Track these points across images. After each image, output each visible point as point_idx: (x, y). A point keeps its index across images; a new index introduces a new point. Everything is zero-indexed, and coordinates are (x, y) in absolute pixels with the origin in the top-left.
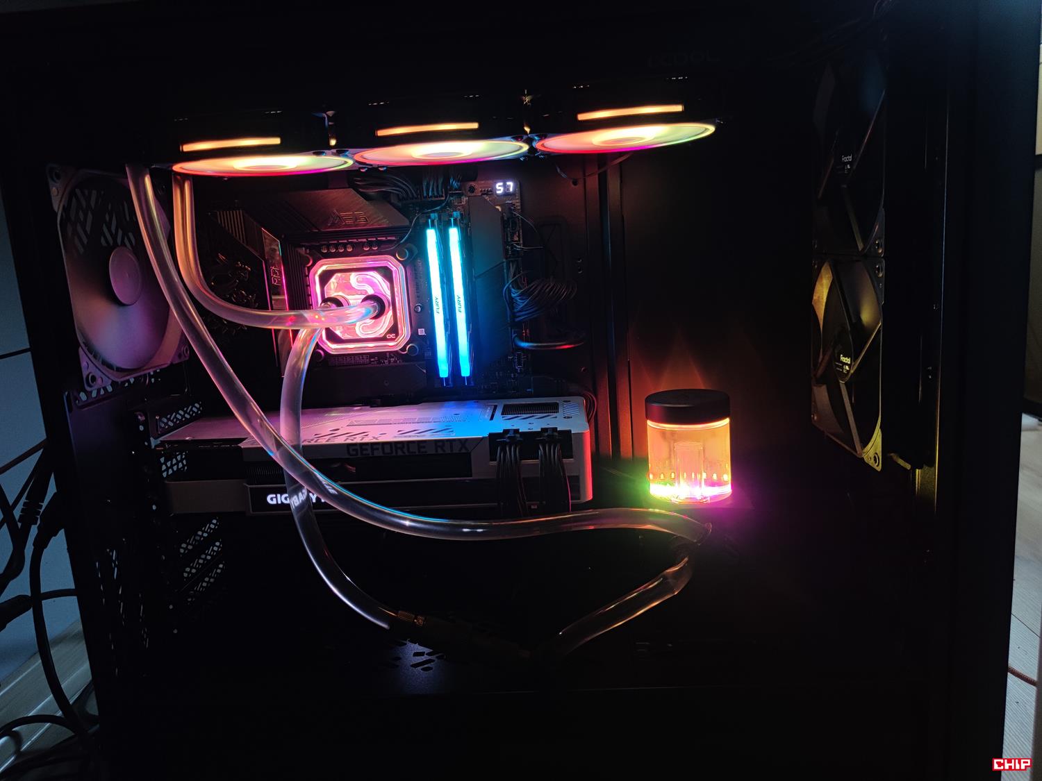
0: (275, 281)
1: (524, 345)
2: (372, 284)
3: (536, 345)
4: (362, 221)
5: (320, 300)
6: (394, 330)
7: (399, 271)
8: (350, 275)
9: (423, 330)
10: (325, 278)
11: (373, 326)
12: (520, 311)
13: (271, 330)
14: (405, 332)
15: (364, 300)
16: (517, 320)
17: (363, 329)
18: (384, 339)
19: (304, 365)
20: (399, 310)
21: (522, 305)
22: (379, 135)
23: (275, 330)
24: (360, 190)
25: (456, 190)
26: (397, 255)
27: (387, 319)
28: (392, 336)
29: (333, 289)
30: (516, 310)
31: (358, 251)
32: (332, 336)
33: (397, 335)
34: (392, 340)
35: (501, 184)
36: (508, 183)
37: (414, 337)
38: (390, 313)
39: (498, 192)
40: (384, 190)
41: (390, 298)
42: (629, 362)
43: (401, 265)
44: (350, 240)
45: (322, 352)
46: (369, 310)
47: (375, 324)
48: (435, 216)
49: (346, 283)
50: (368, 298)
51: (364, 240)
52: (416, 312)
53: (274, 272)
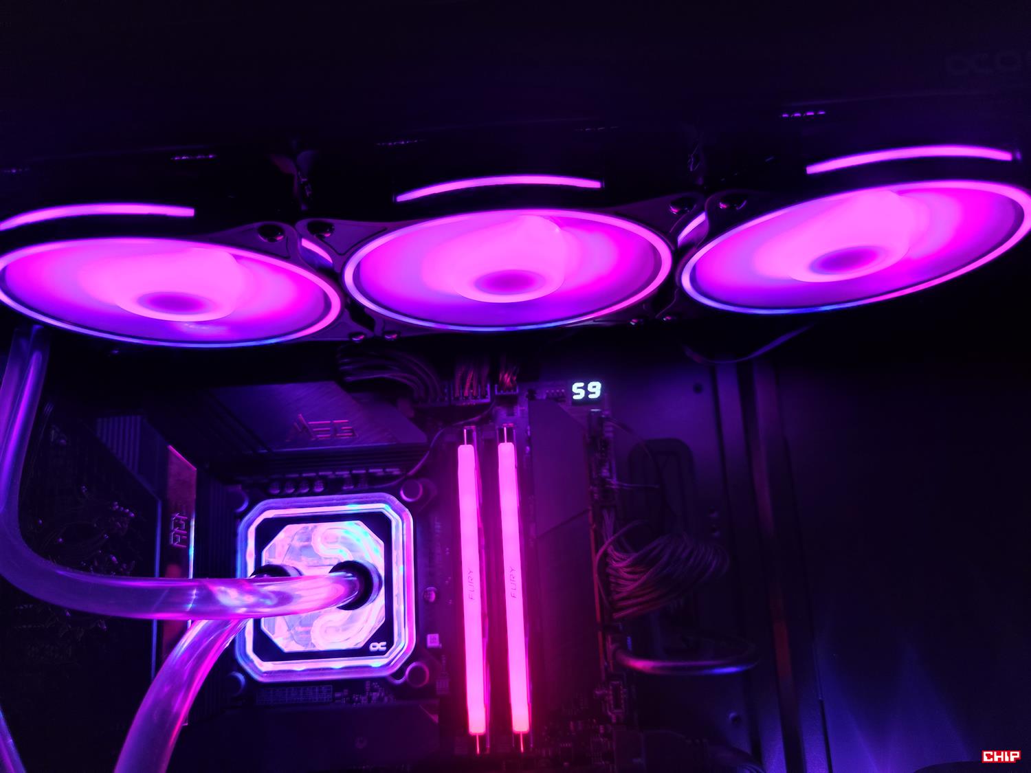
0: (175, 540)
1: (640, 665)
2: (351, 547)
3: (671, 664)
4: (346, 436)
5: (251, 569)
6: (385, 633)
7: (402, 527)
8: (312, 530)
9: (437, 636)
10: (267, 532)
11: (345, 627)
12: (624, 599)
13: (150, 622)
14: (404, 638)
15: (333, 570)
16: (616, 616)
17: (325, 632)
18: (364, 651)
19: (183, 706)
21: (632, 586)
22: (398, 201)
23: (161, 623)
24: (349, 378)
25: (509, 389)
26: (402, 493)
27: (372, 613)
28: (379, 646)
29: (276, 553)
30: (616, 597)
31: (334, 488)
32: (266, 648)
33: (390, 644)
34: (379, 653)
35: (582, 384)
36: (592, 384)
37: (420, 651)
38: (379, 601)
39: (575, 397)
40: (385, 376)
41: (382, 573)
42: (821, 702)
43: (407, 510)
44: (320, 473)
45: (241, 677)
46: (341, 589)
47: (351, 620)
48: (473, 427)
49: (306, 543)
50: (339, 567)
51: (345, 474)
52: (427, 602)
53: (177, 525)
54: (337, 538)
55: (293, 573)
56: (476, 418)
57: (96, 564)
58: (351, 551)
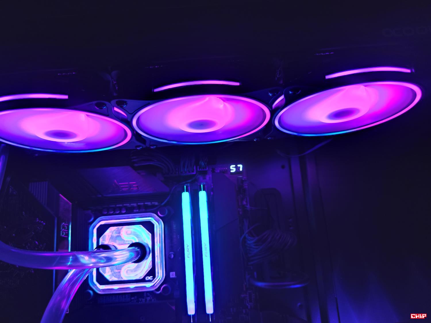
1: (260, 284)
2: (137, 236)
3: (273, 284)
4: (135, 189)
5: (95, 246)
6: (152, 272)
7: (159, 227)
8: (121, 229)
9: (174, 273)
10: (102, 230)
11: (135, 270)
12: (253, 256)
13: (52, 270)
14: (160, 274)
15: (130, 246)
16: (250, 263)
17: (127, 272)
18: (143, 280)
20: (157, 256)
21: (256, 251)
22: (155, 91)
23: (57, 271)
24: (136, 165)
25: (204, 168)
26: (159, 213)
27: (147, 264)
28: (150, 278)
29: (105, 239)
30: (250, 255)
31: (130, 211)
32: (102, 280)
33: (154, 277)
34: (150, 281)
35: (234, 166)
36: (239, 166)
37: (167, 279)
38: (150, 258)
39: (232, 171)
40: (151, 164)
41: (151, 247)
42: (336, 298)
43: (161, 220)
44: (124, 205)
45: (91, 292)
46: (133, 254)
47: (138, 267)
48: (189, 185)
49: (118, 235)
50: (132, 245)
51: (135, 205)
52: (170, 258)
53: (64, 227)
54: (131, 232)
55: (113, 248)
56: (190, 181)
57: (29, 245)
58: (137, 237)
